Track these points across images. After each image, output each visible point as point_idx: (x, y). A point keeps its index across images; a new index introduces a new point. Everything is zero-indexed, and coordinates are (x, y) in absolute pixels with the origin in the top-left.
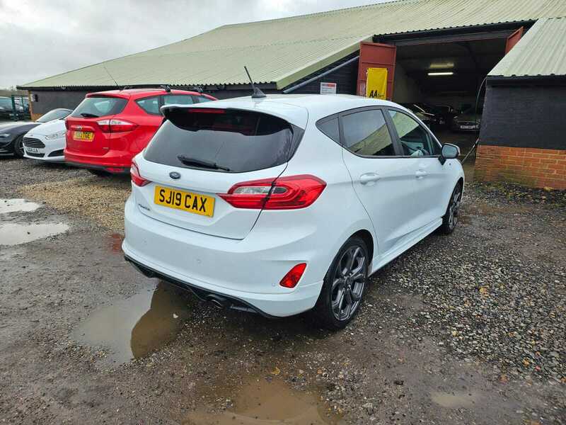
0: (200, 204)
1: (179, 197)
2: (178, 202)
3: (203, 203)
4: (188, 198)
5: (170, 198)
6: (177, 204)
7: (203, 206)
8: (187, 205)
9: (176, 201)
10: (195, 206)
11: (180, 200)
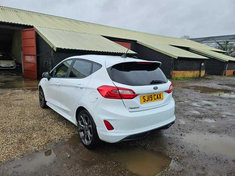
0: (159, 96)
1: (151, 97)
2: (151, 99)
3: (160, 96)
4: (155, 96)
5: (148, 99)
6: (151, 100)
7: (160, 97)
8: (155, 99)
9: (150, 99)
10: (158, 98)
11: (152, 98)
